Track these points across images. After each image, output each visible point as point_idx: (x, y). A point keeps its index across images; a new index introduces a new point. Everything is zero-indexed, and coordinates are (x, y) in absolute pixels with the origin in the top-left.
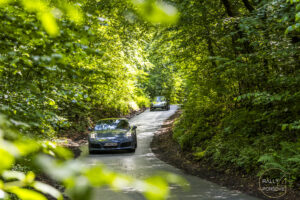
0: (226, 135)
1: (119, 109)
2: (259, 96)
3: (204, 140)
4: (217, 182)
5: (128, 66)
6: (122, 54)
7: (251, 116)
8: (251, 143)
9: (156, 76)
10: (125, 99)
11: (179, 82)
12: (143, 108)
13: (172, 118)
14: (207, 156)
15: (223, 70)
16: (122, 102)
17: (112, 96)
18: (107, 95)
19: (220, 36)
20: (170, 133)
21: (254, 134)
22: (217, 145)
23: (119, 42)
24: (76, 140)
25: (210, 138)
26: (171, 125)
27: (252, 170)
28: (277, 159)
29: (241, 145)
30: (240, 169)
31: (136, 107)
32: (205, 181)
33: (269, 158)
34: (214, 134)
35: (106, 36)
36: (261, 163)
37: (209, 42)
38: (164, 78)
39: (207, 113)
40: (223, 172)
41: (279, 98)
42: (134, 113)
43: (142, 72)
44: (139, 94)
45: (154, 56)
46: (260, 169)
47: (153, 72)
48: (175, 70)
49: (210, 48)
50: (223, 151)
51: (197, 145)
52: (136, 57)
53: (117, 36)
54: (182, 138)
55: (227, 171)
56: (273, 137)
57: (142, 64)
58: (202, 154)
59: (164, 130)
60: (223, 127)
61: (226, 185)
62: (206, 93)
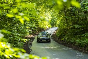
0: (69, 35)
1: (44, 28)
2: (76, 26)
3: (63, 36)
4: (66, 46)
5: (46, 18)
6: (45, 15)
7: (75, 31)
8: (74, 37)
9: (53, 20)
10: (46, 26)
11: (58, 22)
12: (50, 28)
13: (56, 30)
14: (64, 40)
15: (68, 19)
16: (45, 26)
17: (42, 25)
18: (41, 25)
19: (68, 11)
20: (56, 34)
21: (75, 35)
22: (67, 37)
23: (44, 12)
24: (34, 35)
25: (65, 36)
26: (56, 32)
27: (74, 43)
28: (80, 41)
29: (72, 37)
30: (72, 43)
31: (48, 28)
32: (63, 46)
33: (78, 41)
34: (66, 35)
35: (41, 11)
36: (76, 42)
37: (65, 13)
38: (55, 21)
39: (64, 30)
40: (68, 44)
41: (81, 27)
42: (47, 29)
43: (49, 19)
44: (49, 25)
45: (52, 16)
46: (76, 43)
47: (52, 19)
48: (57, 19)
49: (65, 14)
50: (68, 39)
51: (62, 37)
52: (48, 16)
53: (44, 11)
54: (58, 35)
55: (69, 43)
56: (80, 35)
57: (50, 17)
58: (63, 39)
59: (54, 33)
60: (68, 33)
61: (68, 47)
62: (64, 25)
